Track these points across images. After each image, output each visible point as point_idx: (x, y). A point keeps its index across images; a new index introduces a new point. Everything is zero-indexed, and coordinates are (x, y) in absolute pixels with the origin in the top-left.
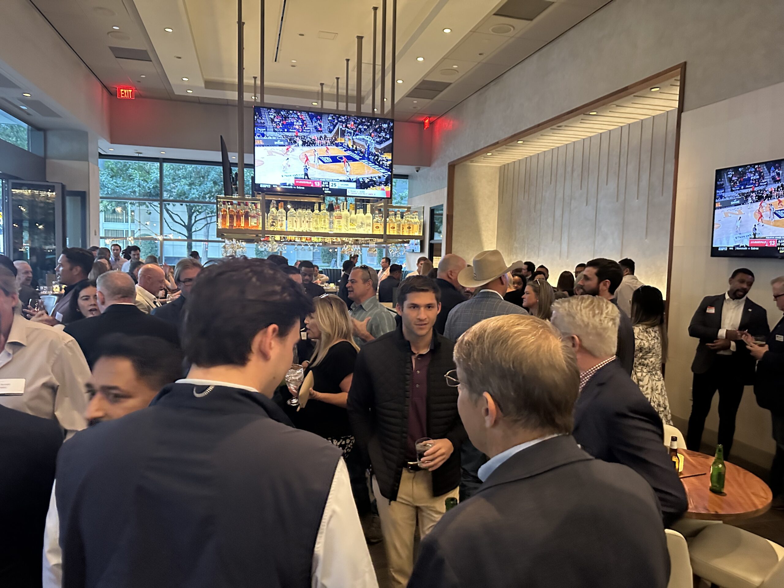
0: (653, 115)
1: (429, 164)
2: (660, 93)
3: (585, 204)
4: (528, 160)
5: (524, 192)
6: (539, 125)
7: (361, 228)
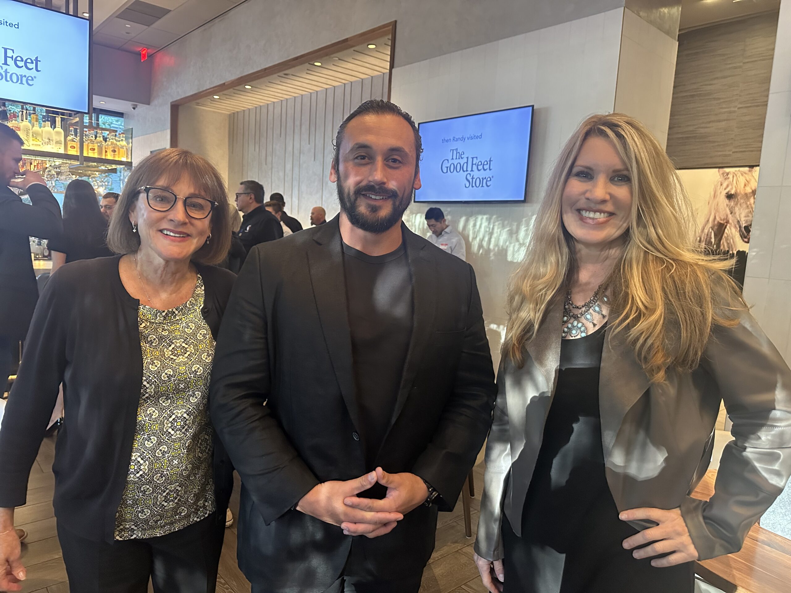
0: (372, 75)
1: (147, 101)
2: (377, 51)
3: (313, 159)
4: (258, 109)
5: (255, 142)
6: (266, 69)
7: (49, 145)
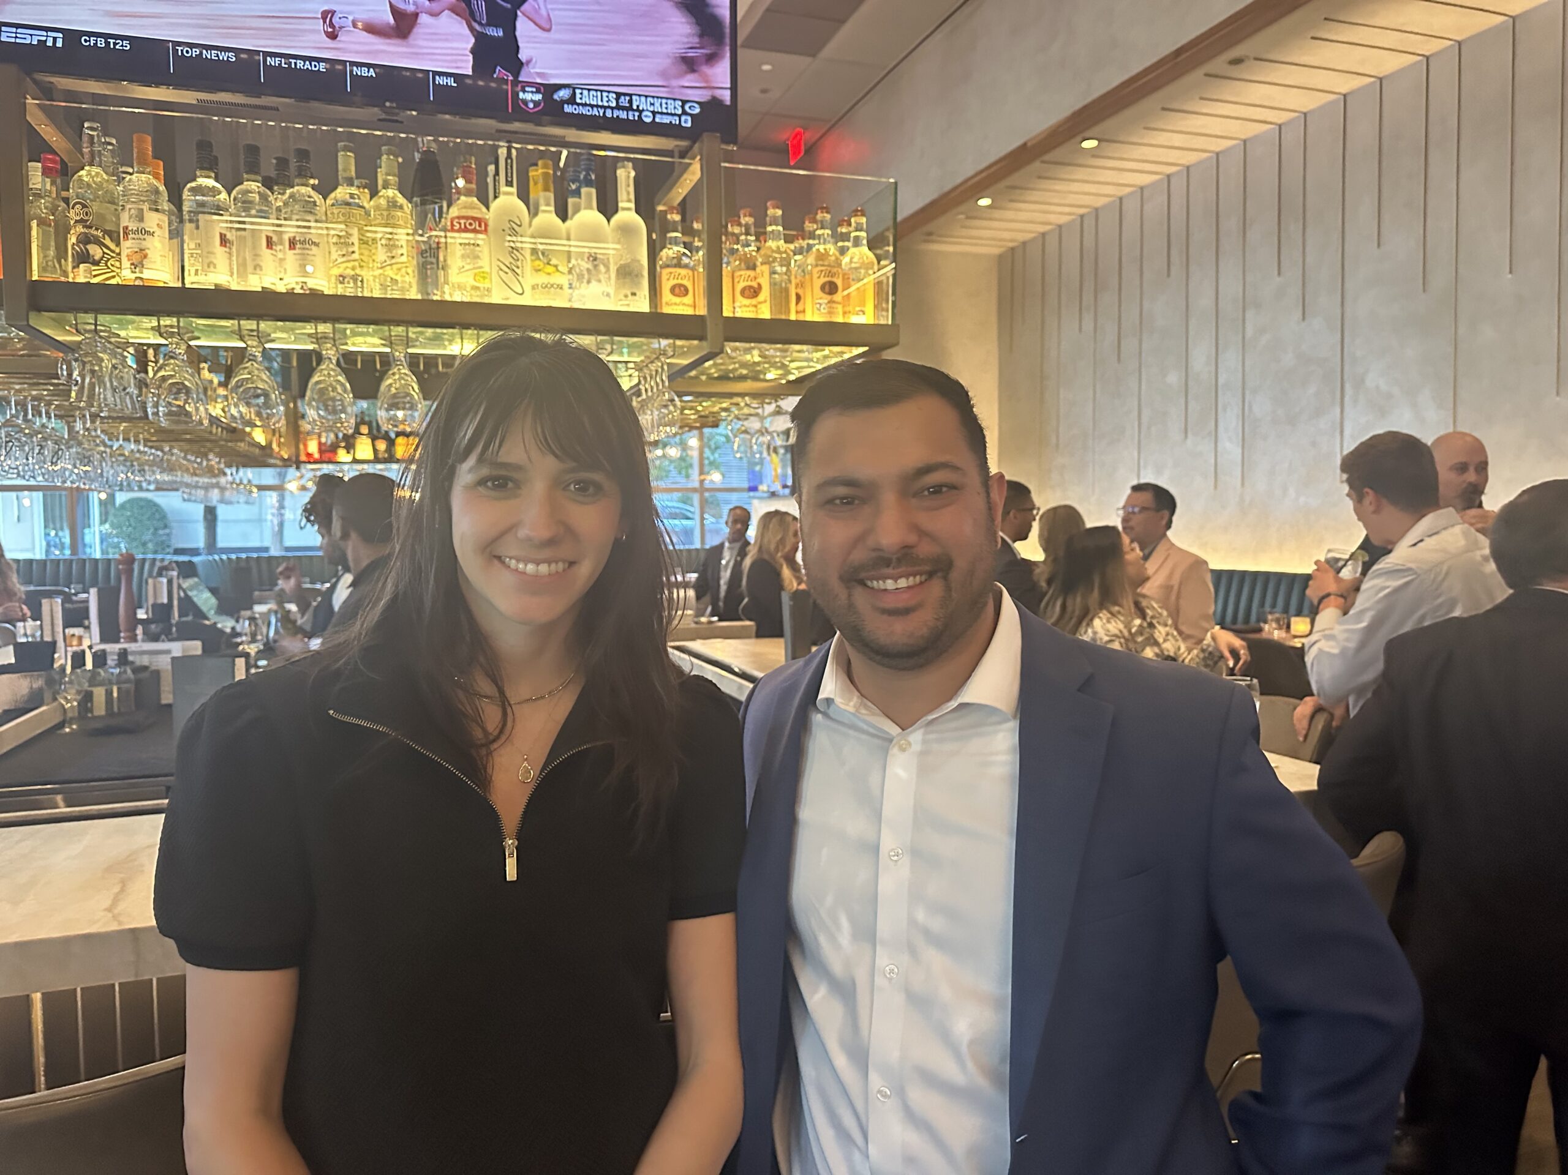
3: (1299, 314)
4: (1089, 223)
5: (1080, 309)
7: (594, 283)
